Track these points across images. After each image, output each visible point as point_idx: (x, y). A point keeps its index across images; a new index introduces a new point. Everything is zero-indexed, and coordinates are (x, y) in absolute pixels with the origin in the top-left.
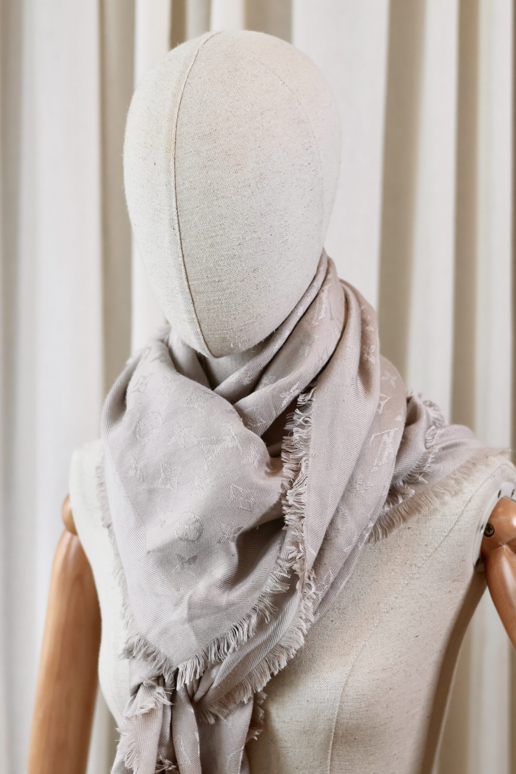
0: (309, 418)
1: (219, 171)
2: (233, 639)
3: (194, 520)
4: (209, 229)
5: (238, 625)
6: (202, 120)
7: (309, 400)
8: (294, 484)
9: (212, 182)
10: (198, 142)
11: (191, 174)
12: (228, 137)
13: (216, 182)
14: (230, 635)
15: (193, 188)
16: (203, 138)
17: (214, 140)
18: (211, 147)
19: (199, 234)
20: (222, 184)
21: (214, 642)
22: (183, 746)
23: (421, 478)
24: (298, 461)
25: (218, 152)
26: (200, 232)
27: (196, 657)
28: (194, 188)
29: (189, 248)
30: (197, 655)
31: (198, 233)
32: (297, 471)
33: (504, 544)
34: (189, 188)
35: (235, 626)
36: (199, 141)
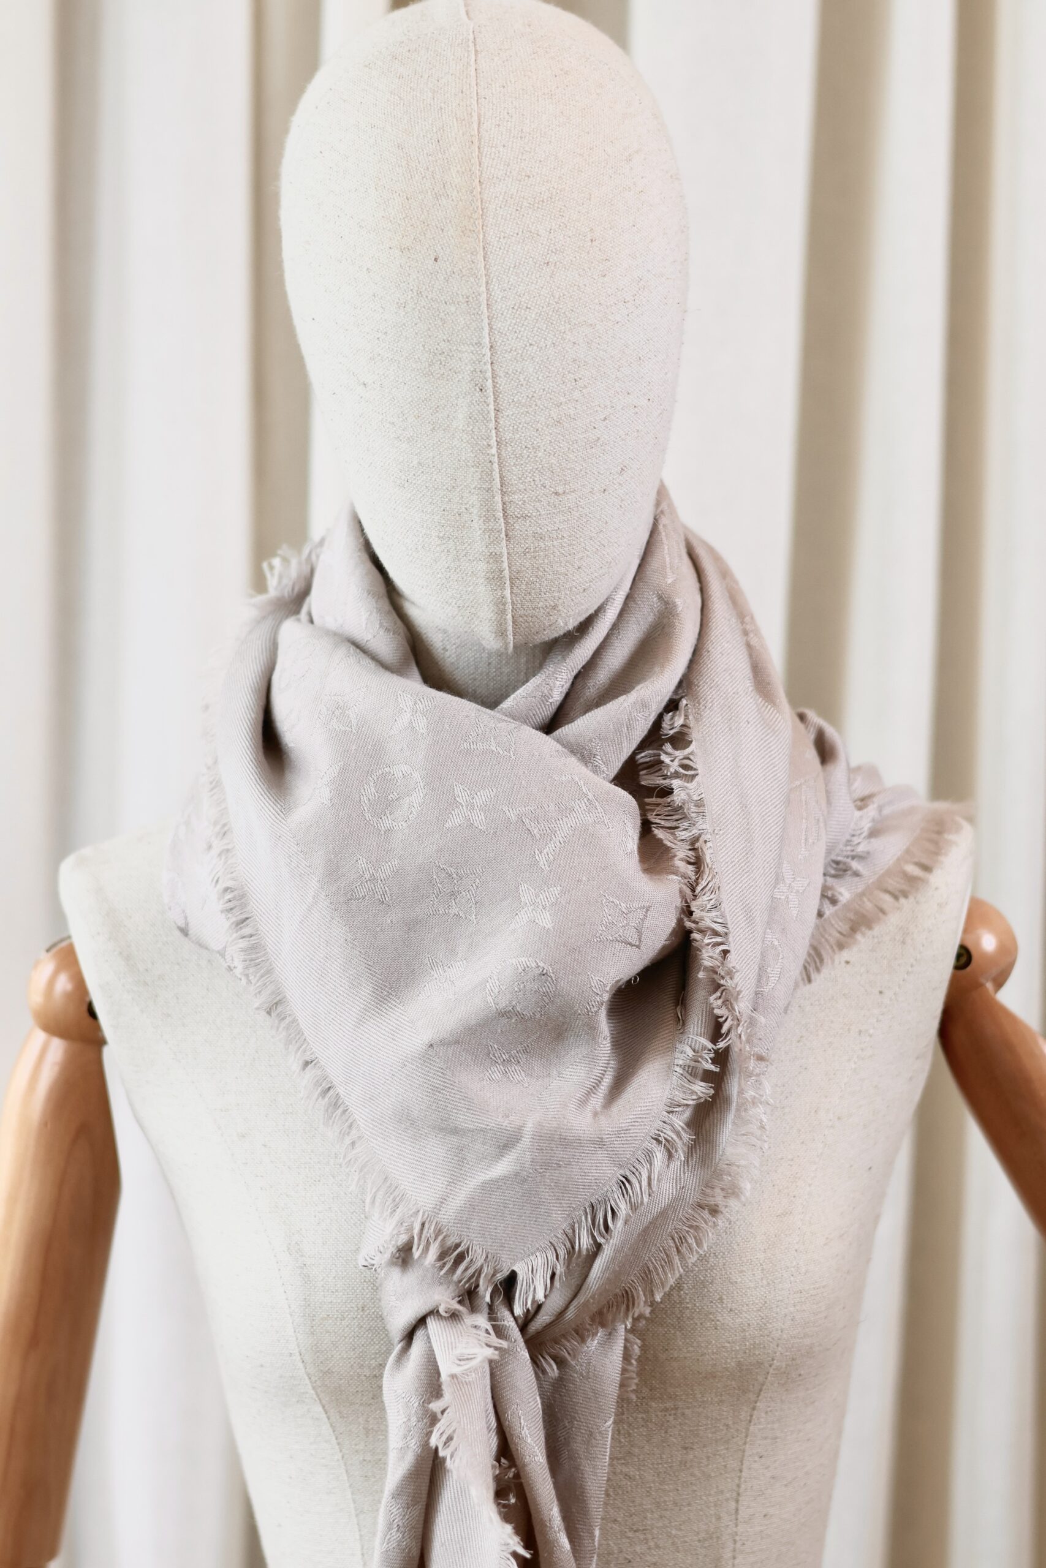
0: (689, 759)
1: (573, 274)
2: (623, 1202)
3: (538, 972)
4: (555, 390)
5: (628, 1173)
6: (530, 171)
7: (683, 726)
8: (699, 888)
9: (562, 295)
10: (528, 214)
11: (520, 280)
12: (585, 206)
13: (569, 295)
14: (618, 1194)
15: (524, 308)
16: (538, 208)
17: (560, 212)
18: (556, 224)
19: (534, 399)
20: (580, 299)
21: (586, 1211)
22: (525, 1428)
23: (855, 865)
24: (693, 844)
25: (571, 235)
26: (535, 395)
27: (550, 1245)
28: (527, 308)
29: (511, 428)
30: (551, 1241)
31: (533, 397)
32: (697, 863)
33: (987, 981)
34: (516, 308)
35: (624, 1177)
36: (530, 213)
